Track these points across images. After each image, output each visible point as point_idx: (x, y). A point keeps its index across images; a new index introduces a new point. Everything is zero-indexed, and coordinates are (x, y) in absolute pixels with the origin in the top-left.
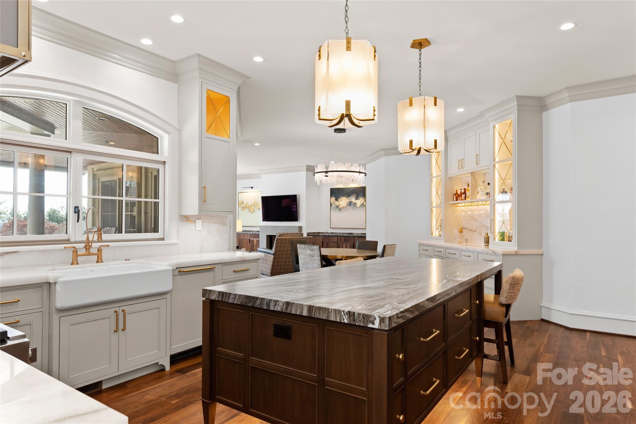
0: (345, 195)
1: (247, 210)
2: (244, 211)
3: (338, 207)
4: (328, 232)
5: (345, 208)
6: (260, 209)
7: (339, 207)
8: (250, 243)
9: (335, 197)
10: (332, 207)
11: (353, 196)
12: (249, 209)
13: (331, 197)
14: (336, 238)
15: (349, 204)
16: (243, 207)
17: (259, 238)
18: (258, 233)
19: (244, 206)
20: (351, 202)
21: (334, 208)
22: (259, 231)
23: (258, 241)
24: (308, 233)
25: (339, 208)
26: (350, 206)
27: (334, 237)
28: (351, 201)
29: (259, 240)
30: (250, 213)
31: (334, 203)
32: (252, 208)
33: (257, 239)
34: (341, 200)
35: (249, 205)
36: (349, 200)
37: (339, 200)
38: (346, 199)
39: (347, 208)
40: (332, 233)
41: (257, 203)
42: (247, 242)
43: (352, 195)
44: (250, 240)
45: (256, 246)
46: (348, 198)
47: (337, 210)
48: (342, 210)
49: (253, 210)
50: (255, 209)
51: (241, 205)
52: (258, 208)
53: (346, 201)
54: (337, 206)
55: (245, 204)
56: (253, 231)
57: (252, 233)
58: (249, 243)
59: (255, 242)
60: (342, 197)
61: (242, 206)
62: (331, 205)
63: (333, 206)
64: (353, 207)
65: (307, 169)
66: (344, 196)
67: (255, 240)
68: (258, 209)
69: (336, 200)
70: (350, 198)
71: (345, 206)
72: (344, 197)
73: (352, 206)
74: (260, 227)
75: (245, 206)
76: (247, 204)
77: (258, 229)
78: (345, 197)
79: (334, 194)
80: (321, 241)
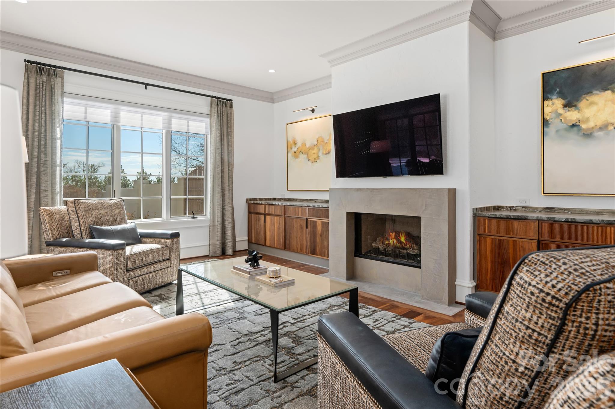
1: (302, 157)
2: (297, 159)
3: (576, 129)
6: (329, 153)
8: (307, 228)
9: (562, 95)
10: (551, 130)
12: (308, 155)
13: (545, 98)
16: (295, 152)
17: (328, 217)
18: (325, 205)
21: (557, 131)
22: (327, 201)
23: (326, 226)
25: (580, 129)
29: (329, 222)
30: (310, 163)
32: (314, 152)
33: (324, 220)
35: (307, 146)
40: (549, 210)
41: (323, 141)
42: (301, 225)
44: (307, 219)
45: (321, 235)
47: (573, 135)
48: (597, 134)
49: (315, 156)
50: (320, 154)
51: (291, 148)
52: (325, 152)
54: (574, 126)
55: (299, 145)
56: (315, 201)
57: (311, 205)
58: (305, 227)
59: (319, 227)
61: (295, 149)
62: (545, 123)
63: (555, 126)
65: (471, 13)
67: (319, 221)
68: (326, 154)
69: (568, 105)
74: (330, 191)
75: (299, 150)
76: (304, 144)
77: (326, 197)
79: (558, 89)
80: (534, 238)
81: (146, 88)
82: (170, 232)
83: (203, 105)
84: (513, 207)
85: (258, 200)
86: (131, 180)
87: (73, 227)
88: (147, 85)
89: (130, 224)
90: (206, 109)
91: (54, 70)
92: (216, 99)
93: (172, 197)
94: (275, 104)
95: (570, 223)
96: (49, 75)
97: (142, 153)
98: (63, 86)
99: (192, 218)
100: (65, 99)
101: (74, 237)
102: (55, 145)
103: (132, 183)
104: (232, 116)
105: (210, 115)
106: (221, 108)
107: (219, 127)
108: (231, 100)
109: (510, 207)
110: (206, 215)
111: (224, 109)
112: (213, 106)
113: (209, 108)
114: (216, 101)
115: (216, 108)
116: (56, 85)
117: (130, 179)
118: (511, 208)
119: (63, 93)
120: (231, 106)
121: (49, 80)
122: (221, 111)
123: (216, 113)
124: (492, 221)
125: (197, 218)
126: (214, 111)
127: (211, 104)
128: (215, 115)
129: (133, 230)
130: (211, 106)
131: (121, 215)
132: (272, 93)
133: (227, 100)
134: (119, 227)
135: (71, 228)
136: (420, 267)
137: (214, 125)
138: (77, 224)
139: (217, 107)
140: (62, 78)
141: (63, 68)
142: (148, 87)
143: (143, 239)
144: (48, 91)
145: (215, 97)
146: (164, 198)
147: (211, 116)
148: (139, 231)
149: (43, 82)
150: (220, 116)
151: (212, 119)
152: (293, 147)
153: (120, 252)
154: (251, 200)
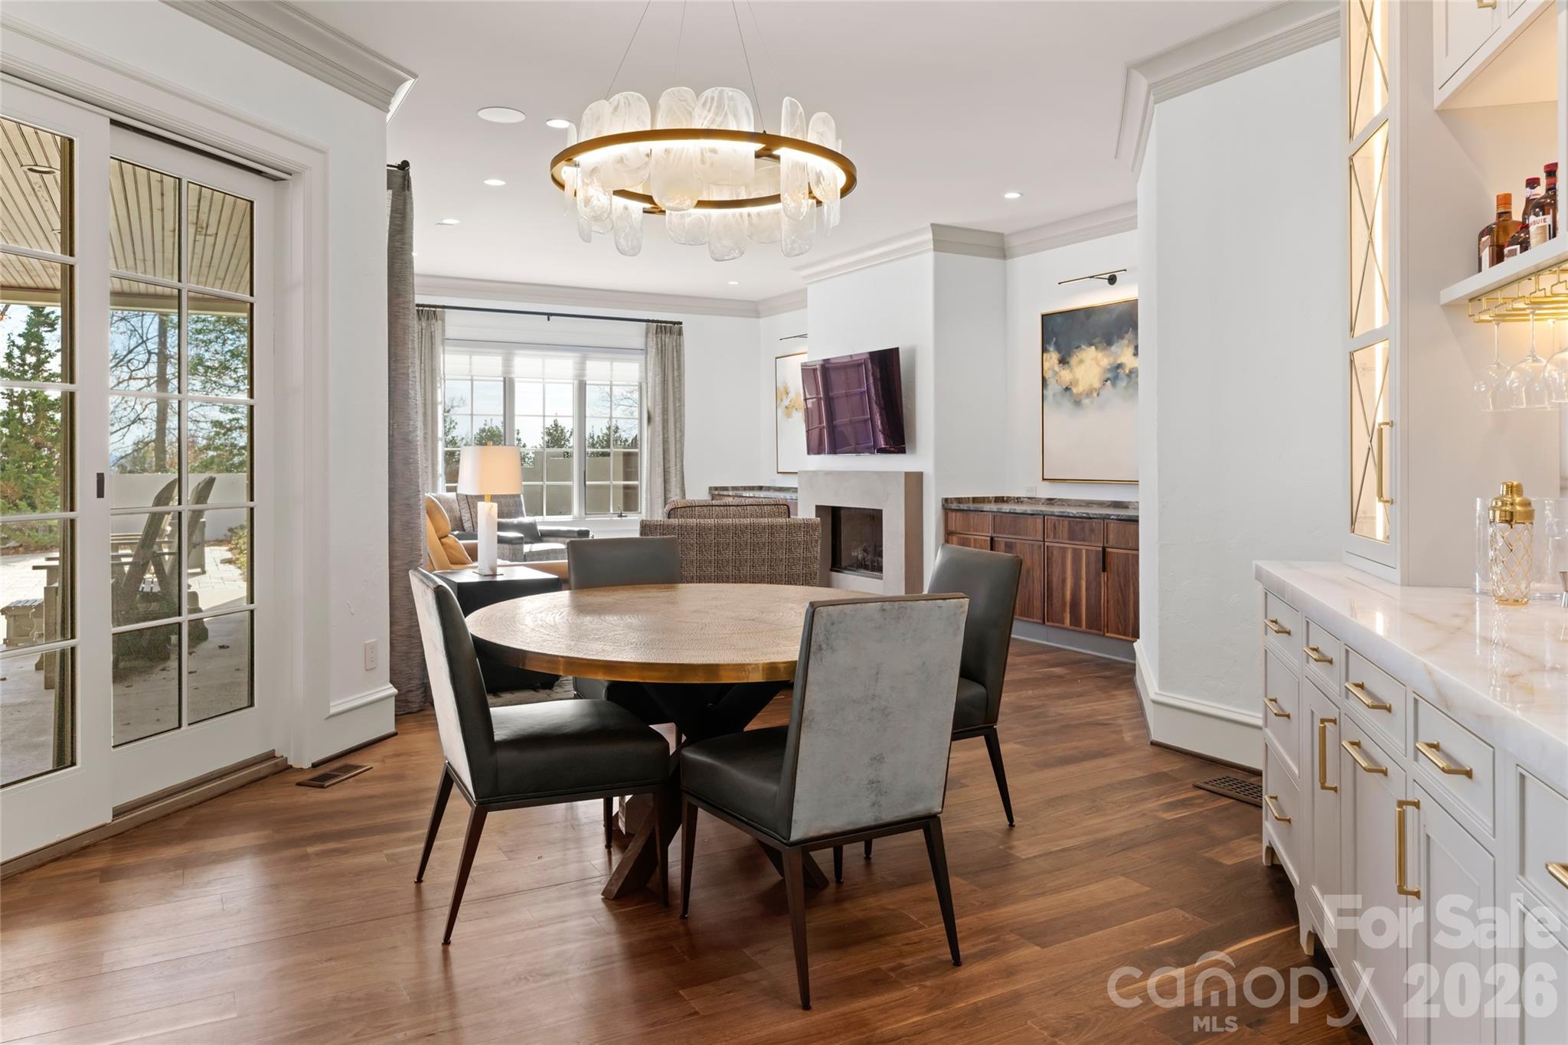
0: (1096, 336)
2: (790, 419)
3: (1068, 393)
4: (1039, 496)
5: (1095, 394)
7: (1075, 390)
9: (1058, 349)
10: (1049, 393)
11: (1125, 342)
13: (1044, 350)
14: (1039, 521)
15: (1109, 375)
16: (786, 407)
19: (790, 401)
20: (1119, 366)
21: (1054, 395)
24: (946, 500)
25: (1072, 394)
26: (1114, 385)
27: (1030, 520)
28: (1119, 362)
31: (1056, 373)
34: (1081, 361)
36: (1111, 360)
37: (1074, 360)
38: (1100, 355)
39: (1103, 393)
40: (1050, 501)
43: (1122, 338)
46: (1104, 349)
47: (1067, 401)
48: (1086, 401)
51: (782, 400)
53: (1098, 364)
54: (1067, 389)
60: (1083, 347)
61: (786, 402)
62: (1044, 383)
63: (1053, 388)
64: (1126, 387)
65: (935, 241)
66: (1091, 344)
69: (1064, 361)
70: (1113, 348)
71: (1097, 385)
72: (1093, 348)
73: (1122, 383)
74: (798, 473)
75: (793, 403)
76: (798, 394)
78: (1096, 348)
79: (1054, 339)
80: (987, 534)
81: (549, 320)
82: (576, 529)
83: (634, 335)
84: (1020, 498)
85: (730, 489)
86: (529, 447)
87: (463, 518)
88: (549, 315)
89: (526, 519)
90: (638, 342)
91: (435, 312)
92: (655, 324)
93: (587, 483)
94: (761, 320)
95: (1072, 519)
96: (428, 319)
97: (544, 416)
98: (443, 331)
99: (619, 516)
100: (447, 348)
101: (464, 530)
102: (437, 412)
103: (531, 453)
104: (682, 348)
105: (645, 351)
106: (663, 337)
107: (659, 370)
108: (681, 323)
109: (1017, 498)
110: (641, 513)
111: (667, 340)
112: (650, 335)
113: (644, 340)
114: (655, 328)
115: (655, 339)
116: (436, 332)
117: (527, 444)
118: (1018, 500)
119: (444, 340)
120: (680, 333)
121: (429, 325)
122: (663, 343)
123: (655, 347)
124: (959, 514)
125: (626, 516)
126: (652, 343)
127: (647, 333)
128: (652, 351)
129: (533, 526)
130: (647, 337)
131: (517, 506)
132: (754, 302)
133: (674, 323)
134: (515, 521)
135: (461, 520)
136: (882, 579)
137: (651, 366)
138: (469, 515)
139: (657, 338)
140: (443, 320)
141: (444, 307)
142: (550, 317)
143: (545, 539)
144: (427, 336)
145: (653, 321)
146: (575, 484)
147: (647, 353)
148: (540, 528)
149: (422, 329)
150: (662, 351)
151: (649, 357)
152: (784, 398)
153: (518, 546)
154: (716, 489)
